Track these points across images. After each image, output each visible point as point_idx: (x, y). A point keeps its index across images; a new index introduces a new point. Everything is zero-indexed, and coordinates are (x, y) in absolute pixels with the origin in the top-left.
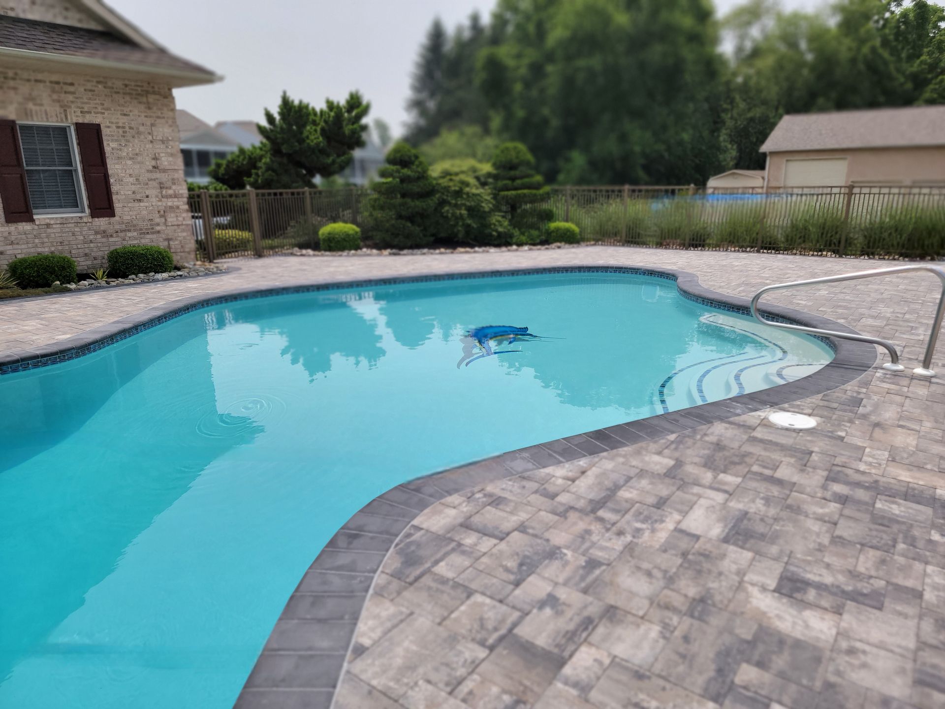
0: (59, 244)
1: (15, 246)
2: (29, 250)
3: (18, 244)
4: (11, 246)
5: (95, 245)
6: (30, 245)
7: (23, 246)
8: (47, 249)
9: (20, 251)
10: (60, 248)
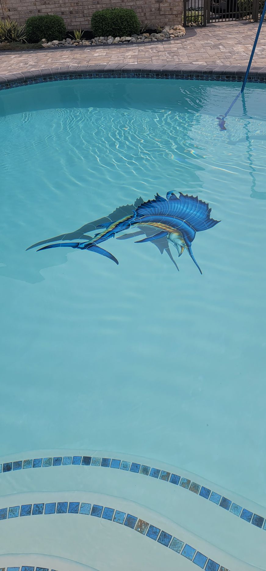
0: (75, 5)
1: (48, 6)
2: (55, 9)
3: (49, 4)
4: (44, 6)
5: (101, 6)
6: (57, 5)
7: (52, 6)
8: (67, 9)
9: (50, 10)
10: (76, 8)
